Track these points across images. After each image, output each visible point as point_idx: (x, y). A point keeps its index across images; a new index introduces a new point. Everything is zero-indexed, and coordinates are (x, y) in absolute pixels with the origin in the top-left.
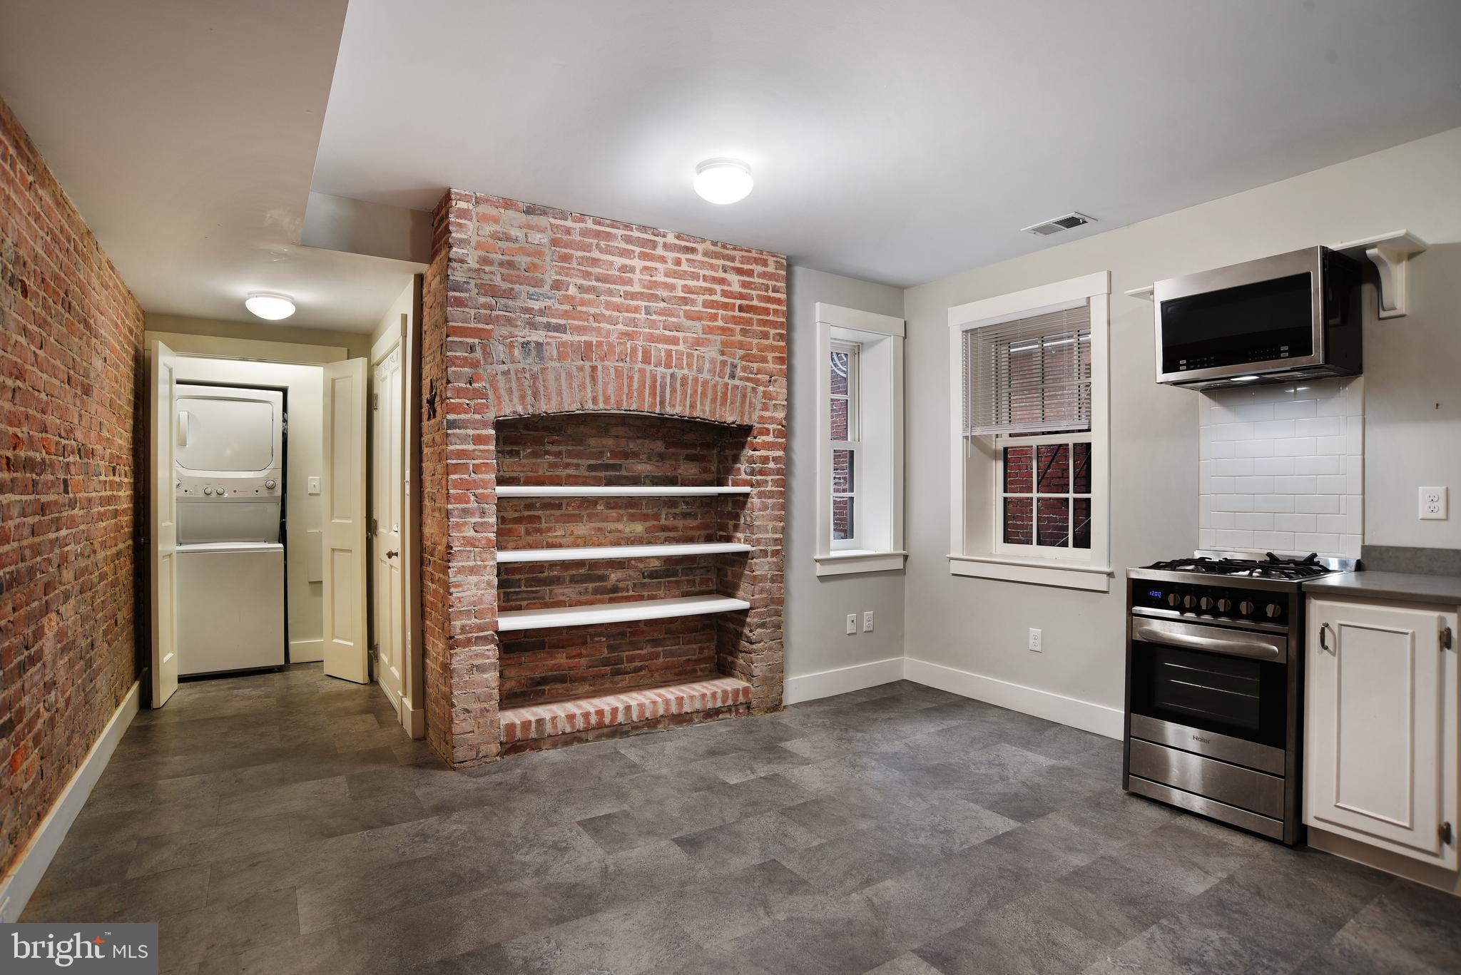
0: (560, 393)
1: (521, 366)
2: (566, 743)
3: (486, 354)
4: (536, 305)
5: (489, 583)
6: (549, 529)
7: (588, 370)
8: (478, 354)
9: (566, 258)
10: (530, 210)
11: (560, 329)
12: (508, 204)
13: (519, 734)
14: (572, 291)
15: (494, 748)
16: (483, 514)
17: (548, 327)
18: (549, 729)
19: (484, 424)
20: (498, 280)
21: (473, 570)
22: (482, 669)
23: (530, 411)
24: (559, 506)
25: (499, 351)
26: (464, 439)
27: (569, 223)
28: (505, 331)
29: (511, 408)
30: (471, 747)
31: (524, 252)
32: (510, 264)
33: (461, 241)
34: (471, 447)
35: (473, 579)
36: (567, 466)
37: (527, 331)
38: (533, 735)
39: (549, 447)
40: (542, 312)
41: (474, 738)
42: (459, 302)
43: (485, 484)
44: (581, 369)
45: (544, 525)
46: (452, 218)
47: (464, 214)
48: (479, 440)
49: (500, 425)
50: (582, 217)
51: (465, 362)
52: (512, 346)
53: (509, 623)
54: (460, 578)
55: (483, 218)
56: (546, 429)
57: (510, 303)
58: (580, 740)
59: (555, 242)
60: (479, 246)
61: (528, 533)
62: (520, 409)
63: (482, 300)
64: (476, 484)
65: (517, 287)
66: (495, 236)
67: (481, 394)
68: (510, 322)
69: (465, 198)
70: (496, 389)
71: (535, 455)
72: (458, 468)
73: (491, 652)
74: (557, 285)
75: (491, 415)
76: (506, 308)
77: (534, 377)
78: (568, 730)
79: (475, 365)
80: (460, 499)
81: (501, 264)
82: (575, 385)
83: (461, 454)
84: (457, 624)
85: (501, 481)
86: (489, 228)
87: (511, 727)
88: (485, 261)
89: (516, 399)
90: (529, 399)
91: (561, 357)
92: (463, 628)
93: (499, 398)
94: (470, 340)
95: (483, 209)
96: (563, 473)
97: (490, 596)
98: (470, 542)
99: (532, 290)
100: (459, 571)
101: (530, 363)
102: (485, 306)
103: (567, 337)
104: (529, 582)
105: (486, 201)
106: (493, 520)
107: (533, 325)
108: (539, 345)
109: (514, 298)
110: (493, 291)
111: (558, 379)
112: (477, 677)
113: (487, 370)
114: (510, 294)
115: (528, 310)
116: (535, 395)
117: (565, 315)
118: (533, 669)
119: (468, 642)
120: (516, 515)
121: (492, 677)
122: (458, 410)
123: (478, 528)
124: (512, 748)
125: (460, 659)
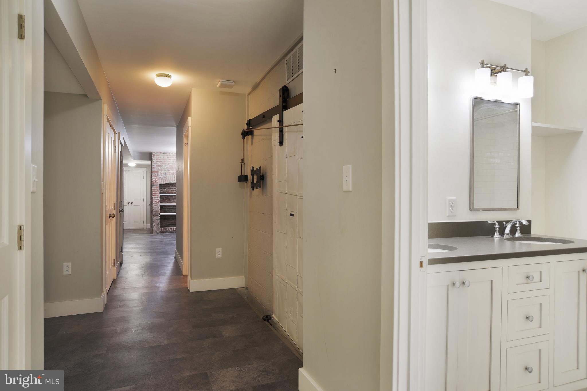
0: (169, 180)
1: (163, 176)
2: (170, 233)
3: (158, 175)
4: (165, 167)
5: (158, 208)
6: (171, 200)
7: (174, 176)
8: (157, 175)
9: (170, 160)
10: (164, 153)
11: (168, 170)
12: (161, 153)
13: (163, 230)
14: (171, 164)
15: (159, 232)
16: (158, 198)
17: (167, 170)
18: (167, 230)
19: (158, 185)
20: (159, 164)
21: (156, 206)
22: (157, 220)
23: (165, 183)
24: (173, 197)
25: (160, 174)
26: (155, 187)
27: (170, 154)
28: (161, 171)
30: (156, 231)
31: (163, 159)
32: (161, 161)
33: (154, 159)
34: (156, 188)
35: (156, 207)
36: (174, 190)
37: (164, 171)
38: (165, 230)
39: (171, 188)
40: (166, 168)
42: (154, 168)
43: (158, 193)
44: (172, 176)
46: (153, 156)
47: (154, 155)
48: (157, 187)
49: (160, 185)
50: (172, 153)
51: (155, 176)
52: (162, 173)
53: (161, 214)
56: (170, 185)
57: (161, 167)
58: (173, 232)
59: (168, 157)
60: (156, 159)
61: (167, 201)
62: (163, 183)
63: (157, 167)
64: (156, 193)
65: (162, 165)
66: (159, 158)
67: (157, 181)
68: (161, 170)
69: (154, 153)
70: (159, 180)
71: (168, 189)
72: (154, 191)
73: (159, 218)
74: (168, 164)
77: (165, 178)
78: (171, 230)
79: (156, 177)
80: (154, 196)
81: (160, 162)
82: (172, 179)
83: (154, 189)
85: (160, 193)
86: (158, 157)
87: (162, 229)
88: (157, 161)
89: (162, 181)
90: (164, 181)
91: (169, 175)
92: (154, 214)
93: (160, 181)
94: (155, 173)
95: (157, 154)
96: (173, 192)
97: (159, 209)
98: (155, 202)
99: (165, 165)
100: (154, 206)
101: (165, 176)
102: (158, 168)
103: (170, 172)
104: (168, 209)
105: (158, 153)
106: (159, 198)
107: (165, 170)
108: (166, 173)
109: (162, 166)
110: (159, 166)
111: (169, 178)
112: (156, 221)
113: (158, 177)
114: (161, 166)
115: (164, 168)
116: (165, 180)
117: (170, 168)
119: (155, 216)
120: (166, 198)
121: (159, 221)
122: (154, 183)
123: (157, 200)
124: (162, 232)
125: (154, 218)
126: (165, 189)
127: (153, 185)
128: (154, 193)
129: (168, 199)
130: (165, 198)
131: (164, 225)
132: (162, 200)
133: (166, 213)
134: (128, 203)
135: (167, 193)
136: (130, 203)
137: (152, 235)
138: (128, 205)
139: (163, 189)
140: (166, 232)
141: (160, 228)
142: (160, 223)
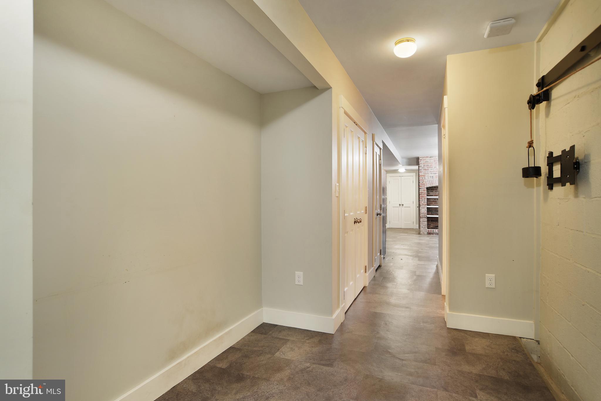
0: (436, 183)
3: (425, 178)
5: (426, 210)
8: (424, 179)
9: (436, 163)
10: (430, 157)
12: (427, 157)
13: (430, 232)
15: (426, 233)
16: (425, 200)
17: (434, 173)
18: (434, 232)
19: (425, 188)
20: (426, 168)
21: (423, 208)
22: (424, 221)
23: (431, 186)
25: (426, 178)
26: (422, 190)
28: (427, 175)
29: (429, 186)
31: (430, 163)
32: (428, 165)
33: (421, 164)
34: (423, 191)
35: (423, 209)
38: (432, 232)
41: (423, 231)
42: (421, 172)
43: (425, 196)
45: (437, 202)
46: (419, 161)
47: (421, 160)
48: (424, 190)
49: (427, 188)
51: (422, 180)
52: (428, 177)
53: (428, 216)
54: (421, 209)
55: (423, 160)
56: (434, 188)
59: (435, 161)
60: (423, 164)
61: (435, 204)
63: (424, 171)
65: (429, 169)
66: (426, 162)
67: (424, 184)
69: (421, 158)
70: (426, 183)
71: (436, 192)
72: (421, 194)
73: (426, 219)
74: (435, 167)
75: (426, 187)
76: (427, 172)
77: (432, 181)
80: (422, 198)
83: (421, 192)
84: (421, 215)
85: (427, 196)
86: (425, 161)
88: (424, 166)
89: (429, 184)
91: (436, 178)
94: (423, 177)
95: (424, 159)
97: (426, 212)
98: (423, 204)
99: (431, 169)
101: (431, 179)
102: (424, 172)
103: (436, 175)
104: (435, 211)
105: (424, 157)
106: (426, 201)
107: (431, 174)
108: (432, 176)
110: (425, 170)
111: (435, 181)
112: (424, 223)
113: (425, 181)
114: (428, 170)
115: (431, 172)
116: (432, 183)
118: (436, 224)
119: (422, 218)
121: (426, 223)
122: (421, 186)
123: (424, 202)
124: (429, 234)
125: (421, 220)
126: (432, 192)
127: (420, 188)
128: (421, 196)
129: (435, 201)
130: (432, 201)
131: (431, 226)
132: (429, 202)
133: (433, 215)
134: (400, 205)
135: (434, 196)
136: (401, 205)
137: (420, 236)
138: (400, 207)
139: (430, 192)
140: (433, 234)
141: (428, 230)
142: (428, 224)
